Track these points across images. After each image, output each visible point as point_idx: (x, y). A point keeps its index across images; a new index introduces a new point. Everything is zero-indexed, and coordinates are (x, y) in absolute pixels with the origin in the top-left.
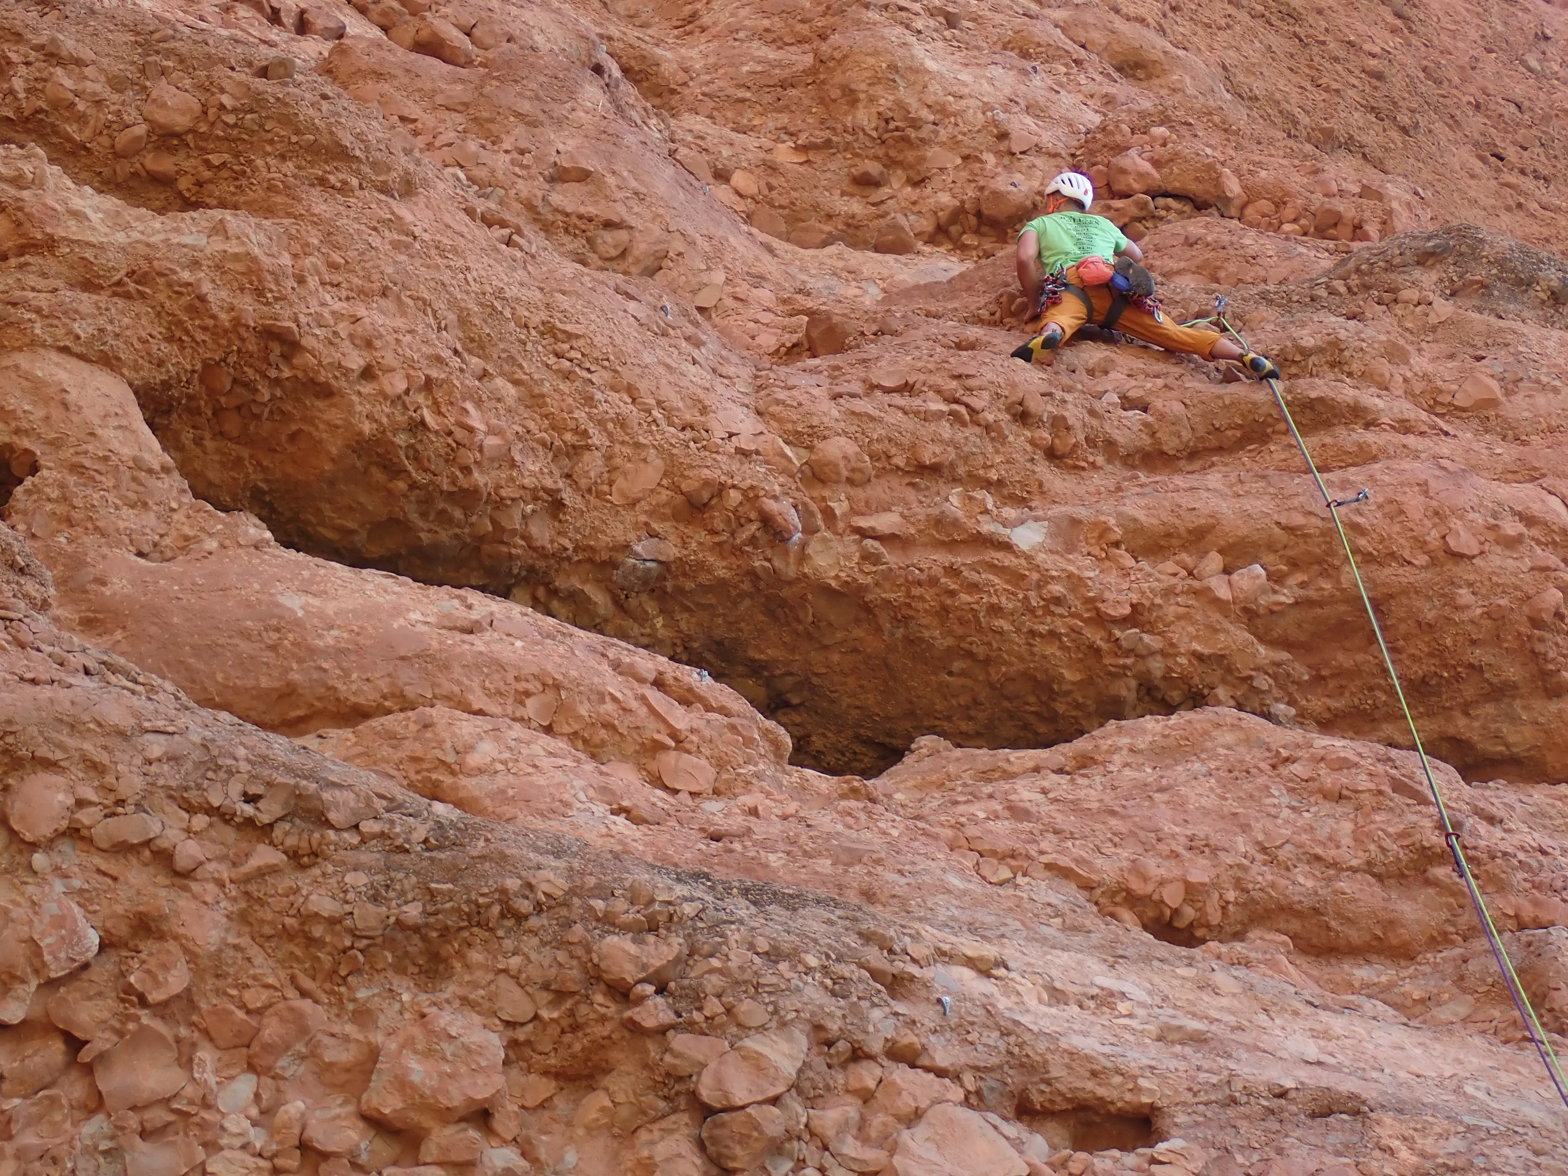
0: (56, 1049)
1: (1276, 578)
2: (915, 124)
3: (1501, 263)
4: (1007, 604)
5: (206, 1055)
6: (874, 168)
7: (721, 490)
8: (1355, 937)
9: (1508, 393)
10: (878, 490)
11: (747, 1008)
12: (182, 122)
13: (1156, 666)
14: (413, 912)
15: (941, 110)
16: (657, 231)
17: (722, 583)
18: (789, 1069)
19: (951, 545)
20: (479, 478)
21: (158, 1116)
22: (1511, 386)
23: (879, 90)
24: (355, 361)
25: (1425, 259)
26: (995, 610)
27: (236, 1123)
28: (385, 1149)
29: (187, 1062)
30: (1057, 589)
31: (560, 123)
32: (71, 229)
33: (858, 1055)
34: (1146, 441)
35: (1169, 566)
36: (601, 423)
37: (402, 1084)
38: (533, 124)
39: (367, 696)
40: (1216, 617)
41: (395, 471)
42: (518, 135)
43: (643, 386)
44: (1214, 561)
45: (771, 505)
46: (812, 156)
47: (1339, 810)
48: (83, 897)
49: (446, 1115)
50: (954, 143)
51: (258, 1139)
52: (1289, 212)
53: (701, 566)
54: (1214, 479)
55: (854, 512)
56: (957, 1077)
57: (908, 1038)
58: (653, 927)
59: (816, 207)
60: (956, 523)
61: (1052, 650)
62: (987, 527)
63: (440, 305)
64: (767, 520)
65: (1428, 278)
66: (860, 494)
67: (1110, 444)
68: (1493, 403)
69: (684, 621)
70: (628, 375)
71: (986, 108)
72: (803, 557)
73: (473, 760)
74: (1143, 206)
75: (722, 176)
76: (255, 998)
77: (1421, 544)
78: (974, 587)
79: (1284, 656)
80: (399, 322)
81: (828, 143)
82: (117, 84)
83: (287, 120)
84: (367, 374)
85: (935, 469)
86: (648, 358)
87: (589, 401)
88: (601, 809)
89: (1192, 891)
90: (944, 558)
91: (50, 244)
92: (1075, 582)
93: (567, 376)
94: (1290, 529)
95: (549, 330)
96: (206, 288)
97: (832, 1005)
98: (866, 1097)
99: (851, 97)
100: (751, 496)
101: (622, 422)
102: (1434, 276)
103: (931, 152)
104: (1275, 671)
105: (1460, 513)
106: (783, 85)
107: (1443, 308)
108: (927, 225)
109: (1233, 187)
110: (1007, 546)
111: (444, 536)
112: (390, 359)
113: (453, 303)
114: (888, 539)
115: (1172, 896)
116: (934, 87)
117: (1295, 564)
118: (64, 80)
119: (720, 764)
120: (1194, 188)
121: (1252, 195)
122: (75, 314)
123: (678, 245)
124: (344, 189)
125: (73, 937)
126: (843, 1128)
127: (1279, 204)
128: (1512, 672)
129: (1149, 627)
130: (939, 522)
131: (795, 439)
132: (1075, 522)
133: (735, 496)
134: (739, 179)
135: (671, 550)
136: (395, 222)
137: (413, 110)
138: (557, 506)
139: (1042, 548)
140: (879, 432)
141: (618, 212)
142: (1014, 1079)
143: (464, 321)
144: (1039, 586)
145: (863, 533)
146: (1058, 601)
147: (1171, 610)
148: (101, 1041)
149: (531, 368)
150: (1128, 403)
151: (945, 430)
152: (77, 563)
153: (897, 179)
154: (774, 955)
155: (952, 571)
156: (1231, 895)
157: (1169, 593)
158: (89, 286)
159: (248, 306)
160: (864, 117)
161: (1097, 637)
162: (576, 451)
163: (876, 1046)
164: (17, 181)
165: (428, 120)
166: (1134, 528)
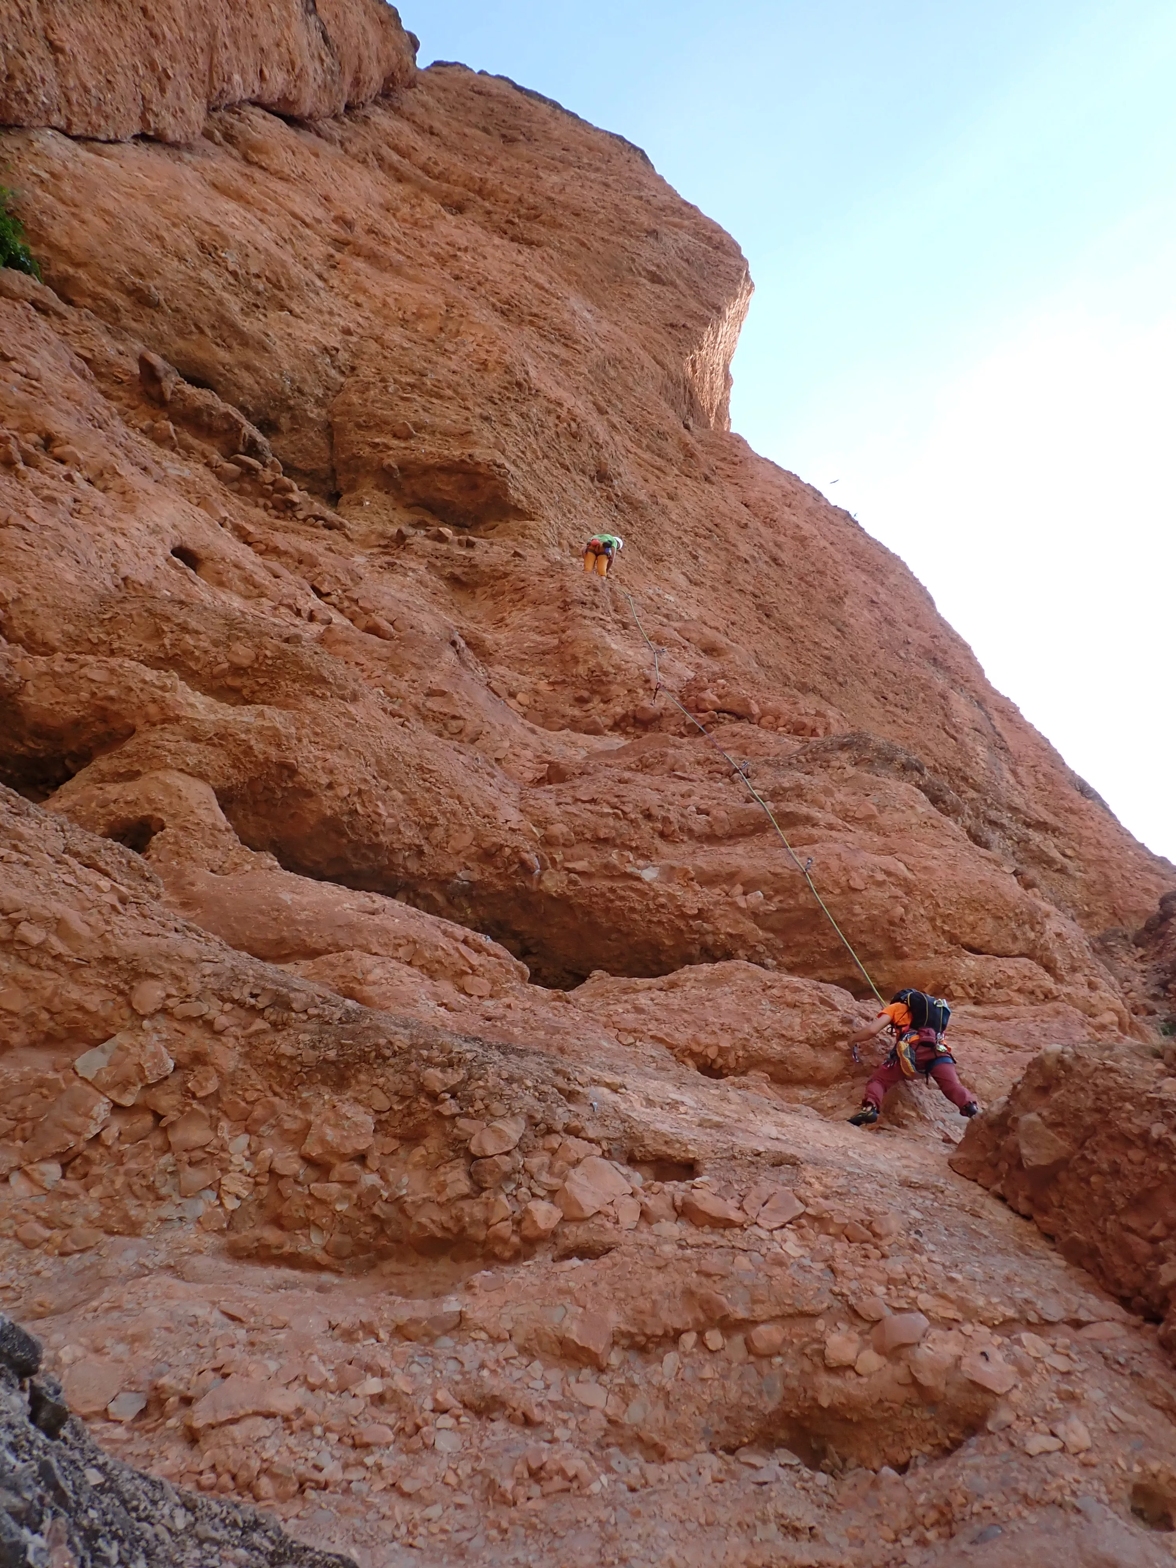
0: (149, 1119)
1: (768, 898)
2: (606, 674)
3: (878, 750)
4: (638, 907)
5: (224, 1124)
6: (586, 694)
7: (502, 847)
9: (881, 812)
10: (578, 850)
11: (495, 1106)
12: (246, 662)
13: (710, 939)
14: (332, 1054)
15: (618, 668)
16: (477, 721)
17: (500, 893)
18: (516, 1138)
19: (612, 878)
20: (383, 838)
21: (198, 1155)
22: (882, 809)
23: (589, 657)
24: (324, 780)
25: (843, 747)
26: (632, 910)
27: (238, 1159)
28: (313, 1174)
29: (215, 1128)
30: (662, 900)
31: (432, 668)
32: (189, 713)
33: (550, 1131)
34: (708, 830)
35: (717, 891)
36: (444, 813)
37: (322, 1141)
38: (419, 668)
39: (321, 945)
40: (739, 916)
41: (343, 834)
42: (412, 673)
43: (465, 796)
44: (739, 889)
45: (525, 856)
46: (557, 687)
47: (795, 1012)
48: (167, 1043)
49: (344, 1158)
50: (623, 683)
51: (249, 1167)
52: (781, 722)
53: (490, 884)
54: (740, 849)
55: (566, 860)
56: (598, 1143)
57: (575, 1123)
58: (451, 1065)
59: (557, 711)
60: (614, 867)
61: (659, 930)
62: (630, 869)
63: (368, 754)
64: (523, 863)
65: (844, 756)
66: (569, 851)
67: (690, 831)
68: (873, 816)
69: (481, 911)
70: (458, 791)
71: (640, 668)
72: (540, 881)
73: (371, 978)
74: (712, 716)
75: (512, 695)
76: (251, 1096)
77: (837, 883)
78: (622, 898)
79: (771, 935)
80: (347, 762)
81: (564, 682)
82: (216, 643)
83: (298, 664)
84: (330, 786)
85: (606, 841)
86: (468, 782)
87: (439, 803)
88: (432, 1004)
89: (722, 1051)
90: (608, 884)
91: (178, 719)
92: (671, 897)
93: (428, 790)
94: (775, 875)
95: (420, 768)
96: (253, 742)
97: (537, 1105)
98: (553, 1152)
99: (575, 660)
100: (516, 851)
101: (454, 813)
102: (847, 755)
103: (613, 687)
104: (766, 943)
105: (856, 869)
106: (544, 653)
107: (851, 771)
108: (610, 722)
109: (755, 709)
110: (638, 879)
111: (364, 866)
112: (341, 780)
113: (374, 753)
114: (581, 874)
115: (712, 1053)
116: (615, 657)
117: (777, 892)
118: (189, 639)
119: (494, 982)
120: (738, 709)
121: (764, 714)
122: (187, 753)
123: (488, 728)
124: (323, 697)
125: (160, 1064)
126: (541, 1167)
127: (777, 718)
128: (880, 946)
129: (706, 920)
130: (607, 866)
131: (538, 824)
132: (673, 868)
133: (508, 851)
134: (520, 697)
135: (476, 876)
136: (347, 714)
137: (362, 660)
138: (420, 853)
139: (655, 880)
140: (578, 822)
141: (459, 712)
142: (627, 1144)
143: (378, 762)
144: (654, 898)
145: (570, 871)
146: (663, 906)
147: (718, 912)
148: (172, 1116)
149: (411, 786)
150: (700, 811)
151: (611, 821)
152: (180, 875)
153: (596, 699)
154: (510, 1080)
155: (612, 890)
156: (741, 1053)
157: (717, 903)
158: (195, 740)
159: (273, 752)
160: (581, 670)
161: (681, 924)
162: (430, 827)
163: (560, 1127)
164: (163, 688)
165: (369, 665)
166: (701, 872)
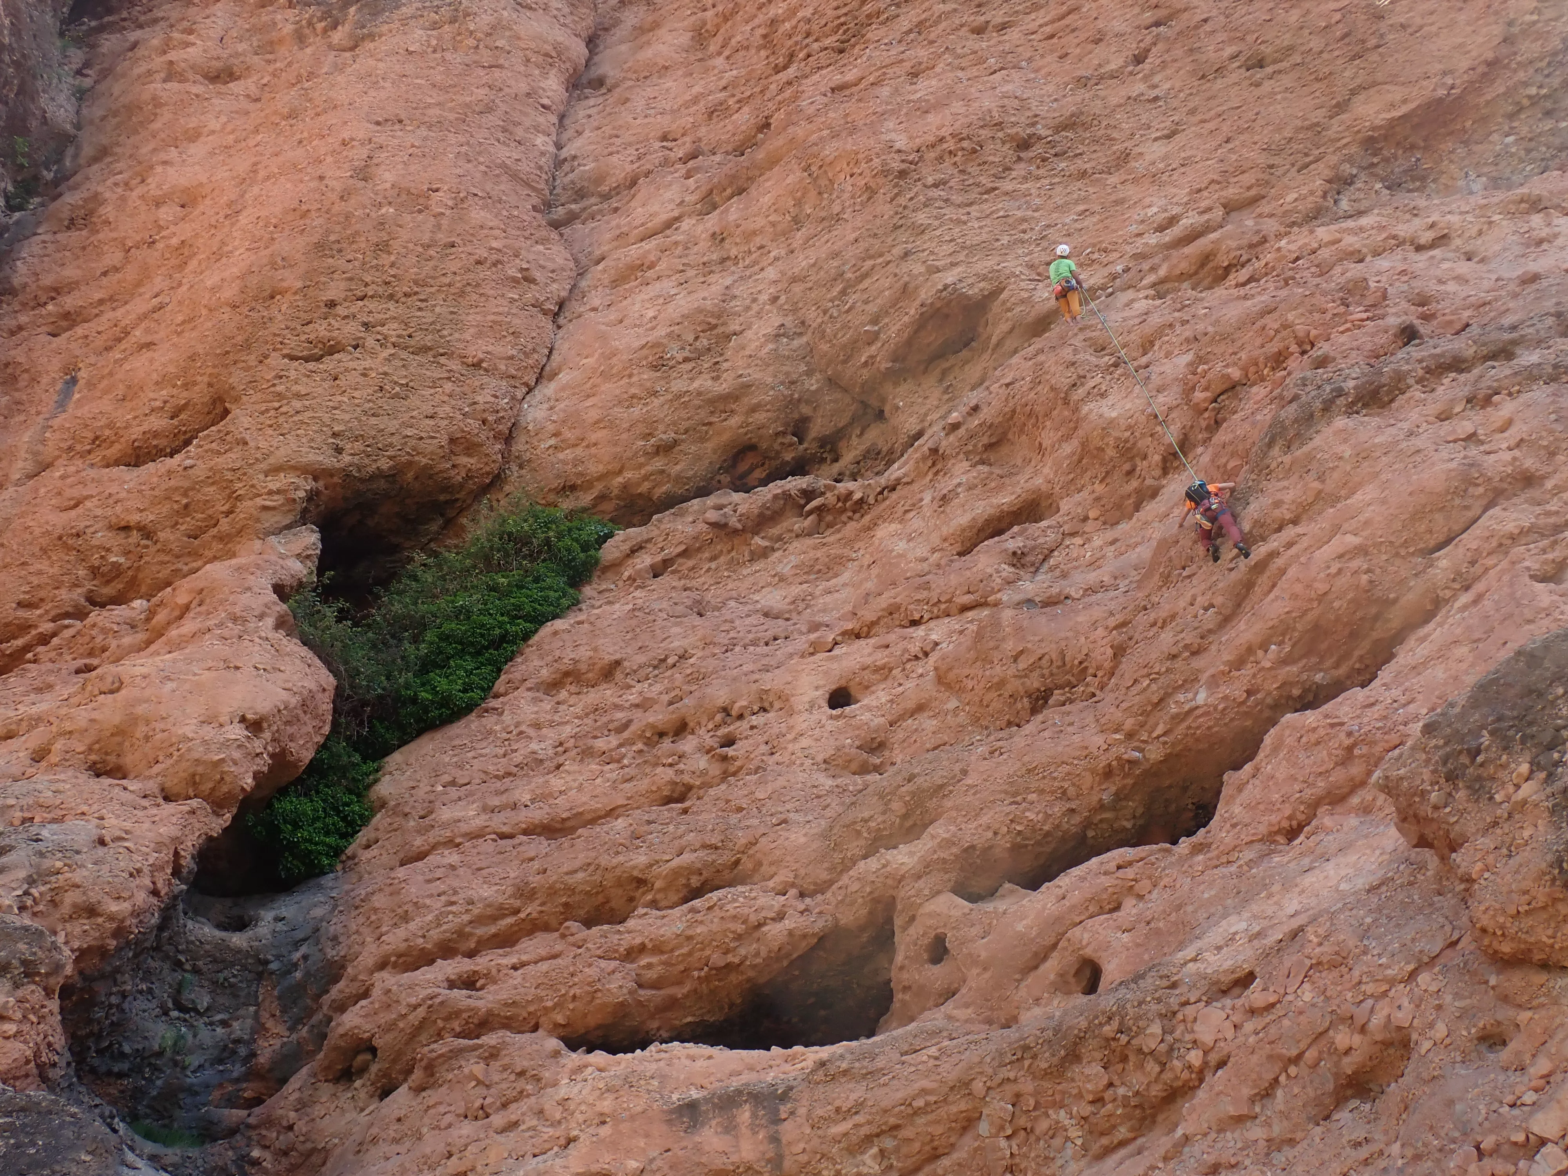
0: (1023, 1133)
1: (1280, 644)
2: (1127, 441)
4: (1211, 723)
5: (1051, 1112)
6: (1127, 467)
7: (1109, 765)
8: (1345, 790)
9: (1323, 482)
10: (1152, 721)
11: (1141, 1024)
12: (904, 811)
13: (1269, 700)
14: (1063, 1053)
15: (1129, 427)
17: (1134, 784)
18: (1160, 1031)
19: (1183, 720)
20: (1046, 828)
21: (1051, 1133)
22: (1321, 478)
23: (1106, 440)
24: (990, 834)
26: (1209, 728)
27: (1067, 1122)
28: (1099, 1105)
29: (1048, 1116)
30: (1221, 707)
32: (905, 869)
33: (1174, 1013)
34: (1220, 617)
35: (1249, 665)
36: (1063, 780)
37: (1089, 1092)
40: (1273, 673)
41: (1026, 846)
43: (1065, 759)
44: (1260, 653)
45: (1125, 757)
46: (1108, 480)
47: (1320, 747)
48: (1002, 1099)
49: (1103, 1091)
50: (1143, 435)
51: (1073, 1122)
53: (1124, 786)
54: (1242, 626)
55: (1150, 733)
56: (1199, 1001)
57: (1183, 999)
59: (1122, 497)
60: (1178, 715)
61: (1236, 723)
62: (1187, 707)
63: (998, 797)
64: (1129, 761)
65: (1276, 451)
66: (1147, 727)
67: (1210, 631)
68: (1320, 492)
69: (1137, 798)
70: (1058, 760)
71: (1143, 411)
72: (1147, 760)
73: (1084, 943)
74: (1214, 409)
75: (1086, 519)
76: (1050, 1092)
77: (1311, 600)
78: (1198, 728)
79: (1304, 661)
80: (991, 813)
81: (1107, 473)
82: (884, 813)
83: (923, 791)
84: (995, 833)
85: (1161, 700)
86: (1060, 749)
87: (1055, 778)
88: (1119, 934)
89: (1290, 818)
90: (1184, 725)
91: (903, 877)
92: (1225, 698)
93: (1044, 777)
94: (1272, 627)
95: (1029, 771)
96: (942, 855)
97: (1159, 1007)
98: (1184, 1021)
99: (1101, 450)
100: (1119, 759)
101: (1069, 774)
103: (1140, 444)
104: (1304, 670)
105: (1314, 580)
106: (1080, 461)
107: (1287, 459)
108: (1157, 472)
110: (1197, 707)
111: (1053, 845)
112: (997, 826)
113: (1001, 792)
114: (1165, 734)
115: (1285, 824)
116: (1122, 421)
117: (1283, 634)
118: (873, 824)
120: (1224, 387)
121: (1245, 370)
122: (921, 890)
124: (951, 792)
125: (1006, 1110)
126: (1183, 1034)
127: (1257, 364)
129: (1258, 691)
130: (1173, 718)
131: (1116, 731)
132: (1213, 676)
133: (1114, 763)
134: (1091, 515)
135: (1113, 789)
136: (970, 787)
138: (1073, 811)
139: (1208, 697)
140: (1135, 709)
142: (1214, 988)
143: (1006, 792)
144: (1215, 709)
145: (1158, 737)
146: (1224, 709)
147: (1259, 681)
148: (1029, 1126)
149: (1033, 786)
150: (1206, 609)
151: (1154, 687)
153: (1138, 461)
154: (1140, 1004)
155: (1189, 728)
156: (1302, 808)
157: (1254, 676)
158: (920, 877)
159: (955, 850)
160: (1111, 452)
161: (1244, 708)
162: (1064, 793)
163: (1176, 1008)
164: (884, 866)
166: (1229, 663)
